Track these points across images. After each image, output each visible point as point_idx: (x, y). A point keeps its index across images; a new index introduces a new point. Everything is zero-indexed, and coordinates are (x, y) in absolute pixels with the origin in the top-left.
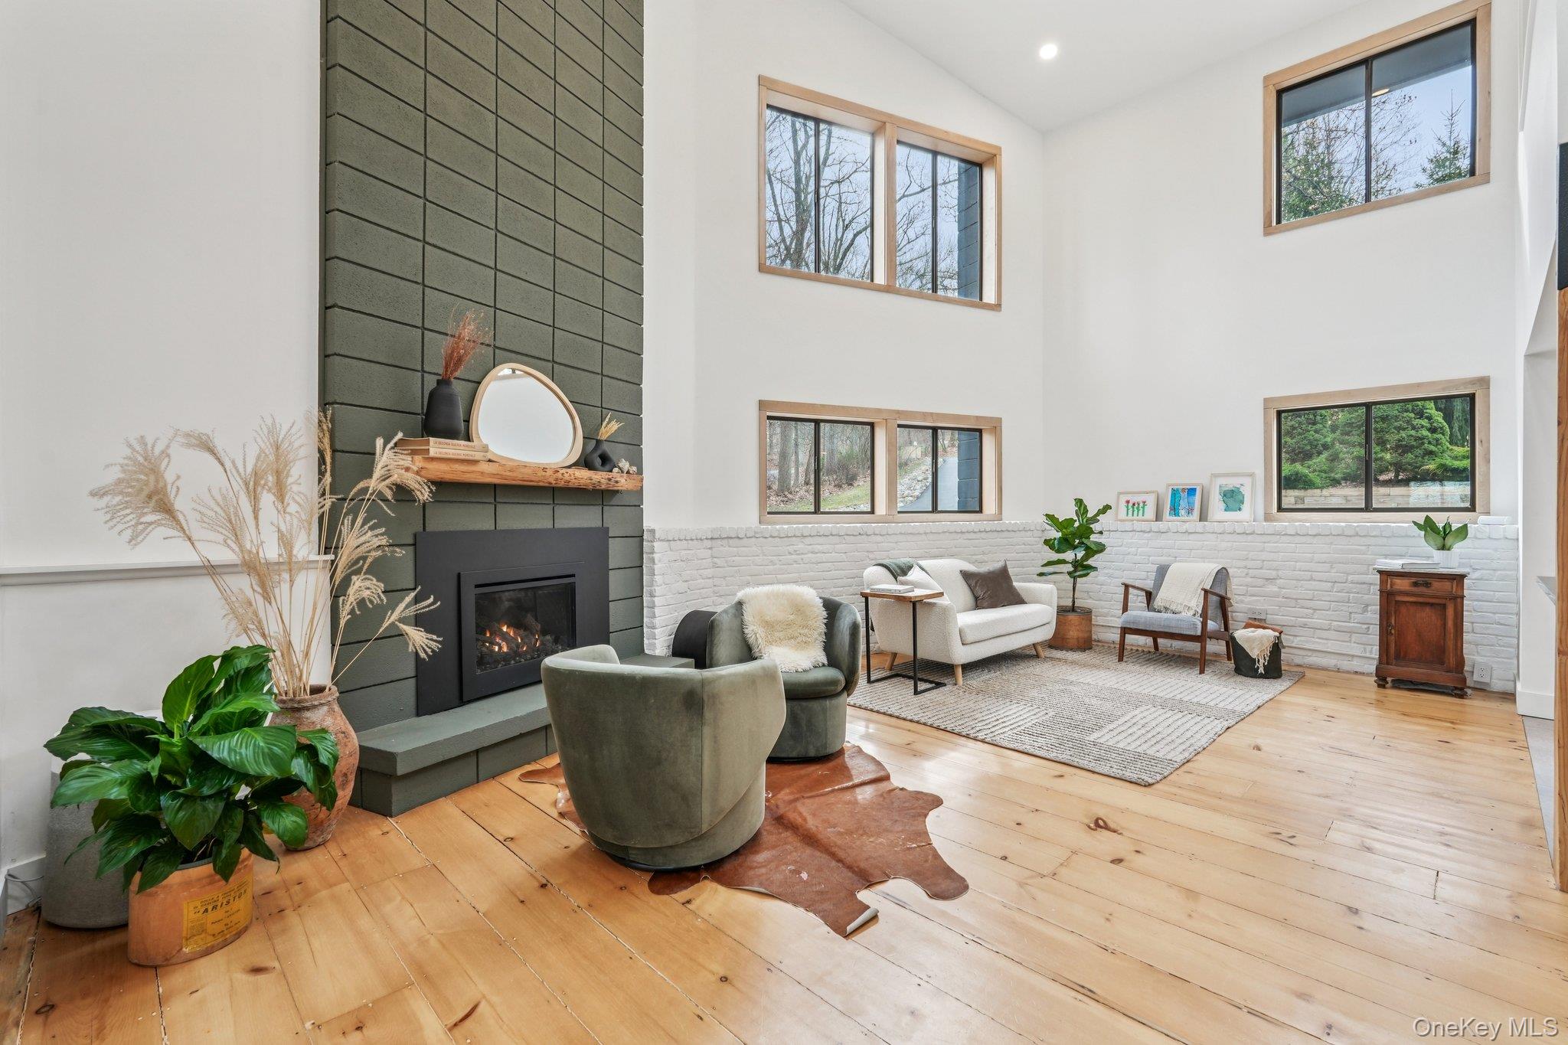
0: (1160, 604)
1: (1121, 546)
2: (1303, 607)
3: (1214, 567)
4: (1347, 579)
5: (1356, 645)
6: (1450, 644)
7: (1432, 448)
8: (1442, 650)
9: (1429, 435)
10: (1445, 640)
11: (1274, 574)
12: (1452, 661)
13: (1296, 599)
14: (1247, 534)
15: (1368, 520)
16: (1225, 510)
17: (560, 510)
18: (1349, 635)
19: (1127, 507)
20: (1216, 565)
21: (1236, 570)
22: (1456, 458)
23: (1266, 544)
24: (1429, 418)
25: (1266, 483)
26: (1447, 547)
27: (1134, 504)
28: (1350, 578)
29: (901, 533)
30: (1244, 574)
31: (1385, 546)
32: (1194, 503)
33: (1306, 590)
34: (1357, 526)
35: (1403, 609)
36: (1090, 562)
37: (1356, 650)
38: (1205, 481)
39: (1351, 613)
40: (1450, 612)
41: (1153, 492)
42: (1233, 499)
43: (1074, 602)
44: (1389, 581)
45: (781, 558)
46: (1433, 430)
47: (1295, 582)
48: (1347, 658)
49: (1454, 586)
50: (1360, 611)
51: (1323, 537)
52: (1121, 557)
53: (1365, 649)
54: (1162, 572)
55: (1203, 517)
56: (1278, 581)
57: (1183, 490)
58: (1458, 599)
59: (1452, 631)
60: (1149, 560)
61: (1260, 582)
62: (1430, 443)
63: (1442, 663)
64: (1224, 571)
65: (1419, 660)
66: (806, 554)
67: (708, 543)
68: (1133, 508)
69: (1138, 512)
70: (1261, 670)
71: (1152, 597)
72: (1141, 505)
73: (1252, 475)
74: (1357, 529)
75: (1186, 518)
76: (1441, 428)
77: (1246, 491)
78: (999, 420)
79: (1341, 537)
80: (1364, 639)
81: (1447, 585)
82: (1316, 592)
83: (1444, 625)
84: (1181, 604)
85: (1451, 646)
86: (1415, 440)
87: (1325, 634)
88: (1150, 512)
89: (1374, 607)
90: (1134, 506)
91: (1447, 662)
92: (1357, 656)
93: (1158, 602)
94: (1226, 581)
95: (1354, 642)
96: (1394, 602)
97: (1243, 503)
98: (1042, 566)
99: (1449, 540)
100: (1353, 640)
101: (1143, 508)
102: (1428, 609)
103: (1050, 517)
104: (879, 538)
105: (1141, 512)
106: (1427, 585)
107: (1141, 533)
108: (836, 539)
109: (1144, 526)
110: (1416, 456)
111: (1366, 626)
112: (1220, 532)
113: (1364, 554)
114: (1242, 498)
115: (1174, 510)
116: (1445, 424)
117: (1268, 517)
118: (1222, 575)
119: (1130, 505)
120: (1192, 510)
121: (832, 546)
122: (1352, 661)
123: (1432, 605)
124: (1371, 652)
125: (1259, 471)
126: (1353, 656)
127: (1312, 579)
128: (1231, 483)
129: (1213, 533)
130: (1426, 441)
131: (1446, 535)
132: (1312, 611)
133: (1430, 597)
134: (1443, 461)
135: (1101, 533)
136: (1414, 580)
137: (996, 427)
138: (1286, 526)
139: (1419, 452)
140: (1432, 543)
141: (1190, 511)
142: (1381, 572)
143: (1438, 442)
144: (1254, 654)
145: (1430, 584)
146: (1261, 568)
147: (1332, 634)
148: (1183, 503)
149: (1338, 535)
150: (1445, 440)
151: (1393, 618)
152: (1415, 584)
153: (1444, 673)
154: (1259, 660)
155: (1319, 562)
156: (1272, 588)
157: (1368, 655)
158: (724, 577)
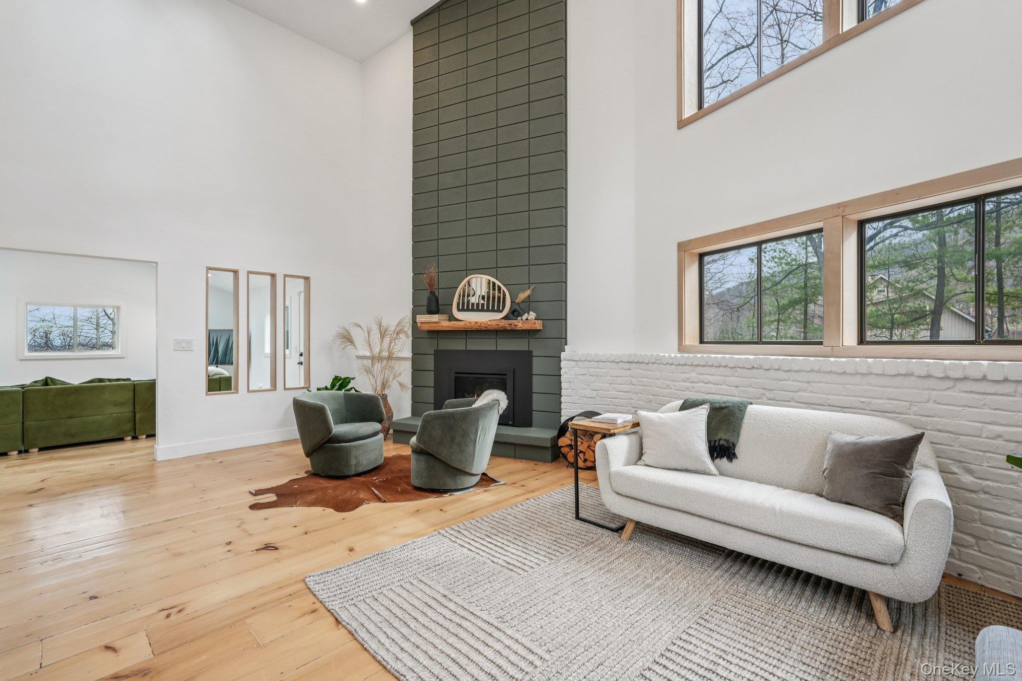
17: (500, 341)
45: (675, 383)
66: (697, 383)
67: (627, 366)
104: (781, 375)
108: (727, 371)
121: (723, 378)
158: (637, 393)
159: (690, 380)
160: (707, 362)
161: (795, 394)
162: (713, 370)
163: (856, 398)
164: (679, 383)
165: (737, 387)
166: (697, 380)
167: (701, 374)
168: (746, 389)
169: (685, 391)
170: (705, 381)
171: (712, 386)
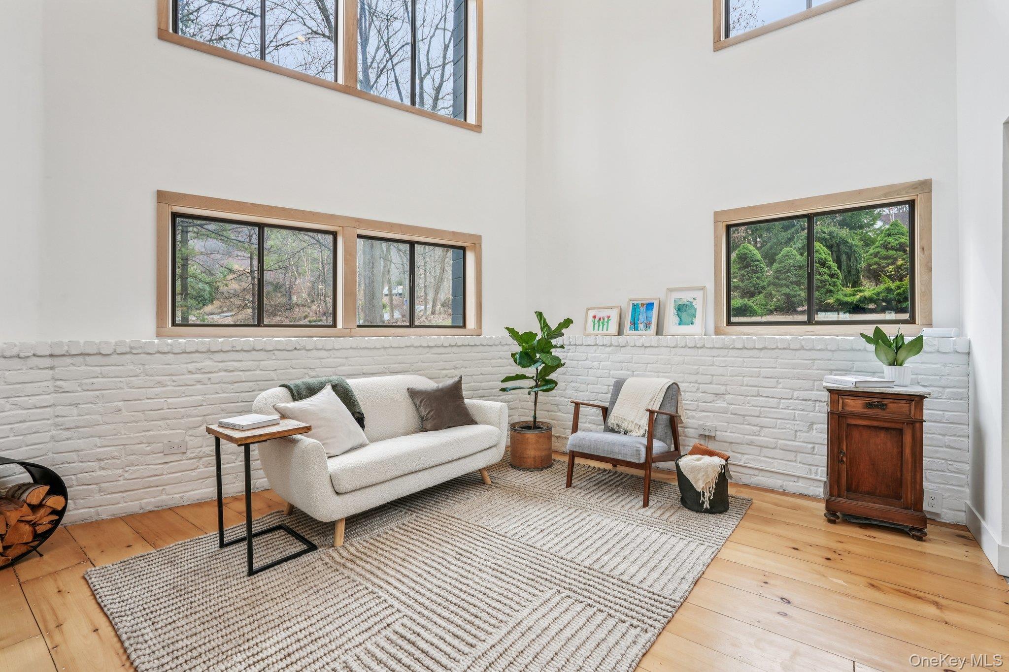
0: (613, 421)
1: (586, 360)
2: (749, 424)
3: (665, 382)
4: (792, 396)
5: (801, 465)
6: (908, 476)
7: (831, 288)
8: (900, 483)
9: (830, 279)
10: (901, 471)
11: (722, 389)
12: (910, 497)
13: (744, 416)
14: (698, 348)
15: (812, 333)
16: (679, 324)
18: (794, 454)
19: (594, 322)
20: (666, 380)
21: (687, 384)
22: (845, 295)
23: (715, 358)
24: (829, 267)
25: (716, 297)
26: (900, 362)
27: (600, 319)
28: (796, 394)
29: (351, 348)
30: (695, 390)
31: (830, 360)
32: (651, 317)
33: (753, 406)
34: (803, 339)
35: (856, 434)
36: (552, 376)
37: (801, 470)
38: (662, 297)
39: (796, 431)
40: (908, 438)
41: (615, 307)
42: (684, 311)
43: (535, 418)
44: (841, 401)
46: (832, 276)
47: (742, 397)
48: (793, 479)
49: (913, 407)
50: (805, 429)
51: (770, 351)
52: (586, 370)
53: (810, 470)
54: (618, 386)
55: (659, 332)
56: (727, 397)
57: (643, 304)
58: (916, 424)
59: (910, 460)
60: (610, 373)
61: (710, 397)
62: (830, 284)
63: (898, 497)
64: (675, 385)
65: (872, 494)
67: (46, 362)
68: (599, 323)
69: (603, 326)
70: (707, 505)
71: (608, 413)
72: (606, 320)
73: (703, 289)
74: (803, 343)
75: (644, 332)
76: (837, 275)
77: (698, 305)
78: (479, 238)
79: (787, 351)
80: (809, 459)
81: (904, 406)
82: (763, 409)
83: (901, 453)
84: (633, 422)
85: (909, 478)
86: (821, 282)
87: (771, 452)
88: (613, 327)
89: (819, 426)
90: (600, 321)
91: (904, 496)
92: (802, 477)
93: (612, 420)
94: (677, 397)
95: (800, 463)
96: (845, 426)
97: (695, 317)
98: (502, 381)
99: (902, 354)
100: (799, 459)
101: (607, 322)
102: (882, 435)
103: (512, 331)
105: (605, 326)
106: (882, 406)
107: (603, 347)
109: (606, 340)
110: (821, 294)
111: (811, 446)
112: (673, 346)
113: (809, 369)
114: (694, 313)
115: (634, 325)
116: (839, 272)
117: (718, 331)
118: (672, 392)
119: (597, 320)
120: (650, 324)
122: (797, 482)
123: (887, 429)
124: (816, 473)
125: (710, 286)
126: (798, 477)
127: (758, 395)
128: (686, 297)
129: (667, 347)
130: (827, 283)
131: (898, 348)
132: (758, 428)
133: (885, 421)
134: (838, 297)
135: (562, 347)
136: (867, 400)
137: (476, 242)
138: (734, 339)
139: (824, 290)
140: (883, 357)
141: (648, 325)
142: (831, 391)
143: (835, 285)
144: (699, 486)
145: (886, 405)
146: (710, 383)
147: (778, 453)
148: (642, 318)
149: (784, 349)
150: (839, 282)
151: (845, 443)
152: (869, 406)
153: (901, 510)
154: (703, 493)
155: (766, 378)
156: (721, 404)
157: (813, 476)
158: (76, 405)
159: (202, 371)
160: (233, 347)
161: (336, 369)
162: (240, 356)
163: (380, 366)
164: (184, 377)
165: (276, 370)
166: (216, 369)
167: (222, 362)
168: (288, 370)
169: (193, 385)
170: (231, 369)
171: (241, 373)
